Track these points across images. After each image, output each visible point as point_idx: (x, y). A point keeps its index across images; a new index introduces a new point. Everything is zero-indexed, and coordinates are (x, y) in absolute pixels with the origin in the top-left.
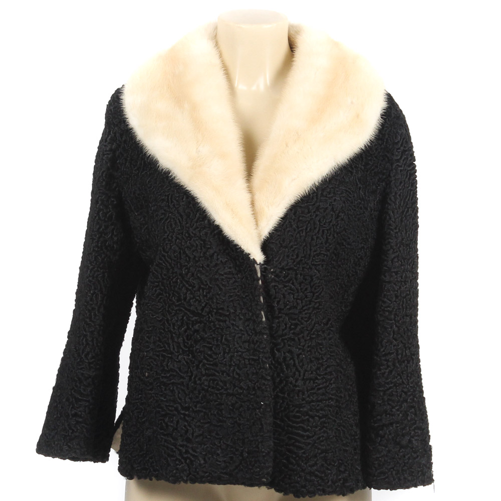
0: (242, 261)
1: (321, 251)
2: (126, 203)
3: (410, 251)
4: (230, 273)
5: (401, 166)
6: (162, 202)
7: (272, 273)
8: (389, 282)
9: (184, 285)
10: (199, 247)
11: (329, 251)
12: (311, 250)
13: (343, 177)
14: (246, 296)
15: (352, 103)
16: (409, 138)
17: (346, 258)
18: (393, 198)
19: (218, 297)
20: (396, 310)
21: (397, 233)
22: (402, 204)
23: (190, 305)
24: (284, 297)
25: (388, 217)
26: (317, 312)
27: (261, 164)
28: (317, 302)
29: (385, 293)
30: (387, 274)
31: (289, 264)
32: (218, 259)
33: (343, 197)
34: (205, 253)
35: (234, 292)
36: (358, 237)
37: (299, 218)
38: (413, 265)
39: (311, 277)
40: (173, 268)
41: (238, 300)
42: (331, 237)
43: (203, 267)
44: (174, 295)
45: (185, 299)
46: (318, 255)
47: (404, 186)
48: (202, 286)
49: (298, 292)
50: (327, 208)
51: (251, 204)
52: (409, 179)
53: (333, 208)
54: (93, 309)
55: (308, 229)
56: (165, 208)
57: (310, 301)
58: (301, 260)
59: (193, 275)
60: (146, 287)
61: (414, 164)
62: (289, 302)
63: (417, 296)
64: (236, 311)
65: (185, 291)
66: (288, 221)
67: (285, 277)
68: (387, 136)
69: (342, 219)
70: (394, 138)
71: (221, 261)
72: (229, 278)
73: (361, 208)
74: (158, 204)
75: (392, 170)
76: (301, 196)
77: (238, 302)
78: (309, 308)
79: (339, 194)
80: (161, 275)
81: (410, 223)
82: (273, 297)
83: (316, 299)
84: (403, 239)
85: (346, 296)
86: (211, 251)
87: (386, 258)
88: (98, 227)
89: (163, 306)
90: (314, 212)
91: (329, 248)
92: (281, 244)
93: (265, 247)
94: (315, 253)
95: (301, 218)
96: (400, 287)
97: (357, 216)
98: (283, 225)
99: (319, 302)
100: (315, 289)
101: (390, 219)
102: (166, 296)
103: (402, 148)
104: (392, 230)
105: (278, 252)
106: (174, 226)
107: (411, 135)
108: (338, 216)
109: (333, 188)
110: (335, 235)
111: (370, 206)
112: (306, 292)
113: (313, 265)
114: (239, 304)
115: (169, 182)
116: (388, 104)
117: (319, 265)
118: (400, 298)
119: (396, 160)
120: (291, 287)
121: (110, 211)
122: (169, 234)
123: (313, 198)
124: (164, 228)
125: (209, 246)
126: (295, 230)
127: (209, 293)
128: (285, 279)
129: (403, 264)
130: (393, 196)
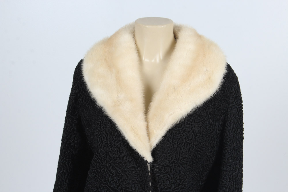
0: (140, 160)
1: (185, 156)
2: (83, 122)
3: (238, 153)
4: (133, 167)
5: (234, 106)
6: (97, 125)
7: (157, 168)
8: (226, 171)
9: (108, 173)
10: (117, 152)
11: (190, 156)
12: (179, 155)
13: (200, 113)
14: (142, 181)
15: (207, 70)
16: (239, 89)
17: (201, 158)
18: (229, 124)
19: (126, 181)
20: (230, 186)
21: (231, 143)
22: (234, 127)
23: (111, 184)
24: (164, 182)
25: (226, 135)
26: (183, 190)
27: (154, 104)
28: (183, 185)
29: (224, 177)
30: (224, 167)
31: (167, 163)
32: (126, 159)
33: (200, 124)
34: (119, 155)
35: (135, 179)
36: (208, 146)
37: (173, 137)
38: (240, 160)
39: (180, 171)
40: (102, 163)
41: (138, 183)
42: (192, 148)
43: (118, 163)
44: (102, 178)
45: (108, 181)
46: (184, 158)
47: (236, 117)
48: (118, 174)
49: (172, 179)
50: (190, 131)
51: (147, 128)
52: (239, 113)
53: (193, 131)
54: (63, 181)
55: (179, 143)
56: (99, 129)
57: (179, 184)
58: (174, 161)
59: (113, 167)
60: (89, 172)
61: (242, 104)
62: (167, 185)
63: (242, 177)
64: (136, 189)
65: (108, 176)
66: (167, 138)
67: (164, 171)
68: (226, 89)
69: (199, 137)
70: (231, 89)
71: (128, 160)
72: (132, 171)
73: (210, 130)
74: (95, 126)
75: (229, 108)
76: (175, 124)
77: (137, 184)
78: (178, 188)
79: (198, 123)
80: (96, 166)
81: (238, 137)
82: (157, 182)
83: (182, 183)
84: (234, 147)
85: (202, 177)
86: (123, 155)
87: (224, 157)
88: (66, 135)
89: (97, 184)
90: (182, 133)
91: (190, 154)
92: (163, 151)
93: (154, 153)
94: (182, 157)
95: (174, 137)
96: (232, 174)
97: (208, 135)
98: (164, 140)
99: (184, 185)
100: (182, 177)
101: (227, 135)
102: (99, 178)
103: (235, 95)
104: (228, 142)
105: (161, 156)
106: (103, 139)
107: (240, 88)
108: (196, 136)
109: (194, 119)
110: (194, 147)
111: (216, 128)
112: (176, 179)
113: (180, 164)
114: (138, 185)
115: (102, 114)
116: (228, 70)
117: (184, 164)
118: (232, 180)
119: (231, 102)
120: (168, 176)
121: (73, 127)
122: (100, 144)
123: (182, 125)
124: (98, 140)
125: (122, 152)
126: (171, 144)
127: (121, 179)
128: (164, 172)
129: (234, 160)
130: (229, 123)
